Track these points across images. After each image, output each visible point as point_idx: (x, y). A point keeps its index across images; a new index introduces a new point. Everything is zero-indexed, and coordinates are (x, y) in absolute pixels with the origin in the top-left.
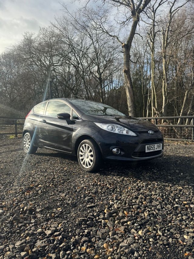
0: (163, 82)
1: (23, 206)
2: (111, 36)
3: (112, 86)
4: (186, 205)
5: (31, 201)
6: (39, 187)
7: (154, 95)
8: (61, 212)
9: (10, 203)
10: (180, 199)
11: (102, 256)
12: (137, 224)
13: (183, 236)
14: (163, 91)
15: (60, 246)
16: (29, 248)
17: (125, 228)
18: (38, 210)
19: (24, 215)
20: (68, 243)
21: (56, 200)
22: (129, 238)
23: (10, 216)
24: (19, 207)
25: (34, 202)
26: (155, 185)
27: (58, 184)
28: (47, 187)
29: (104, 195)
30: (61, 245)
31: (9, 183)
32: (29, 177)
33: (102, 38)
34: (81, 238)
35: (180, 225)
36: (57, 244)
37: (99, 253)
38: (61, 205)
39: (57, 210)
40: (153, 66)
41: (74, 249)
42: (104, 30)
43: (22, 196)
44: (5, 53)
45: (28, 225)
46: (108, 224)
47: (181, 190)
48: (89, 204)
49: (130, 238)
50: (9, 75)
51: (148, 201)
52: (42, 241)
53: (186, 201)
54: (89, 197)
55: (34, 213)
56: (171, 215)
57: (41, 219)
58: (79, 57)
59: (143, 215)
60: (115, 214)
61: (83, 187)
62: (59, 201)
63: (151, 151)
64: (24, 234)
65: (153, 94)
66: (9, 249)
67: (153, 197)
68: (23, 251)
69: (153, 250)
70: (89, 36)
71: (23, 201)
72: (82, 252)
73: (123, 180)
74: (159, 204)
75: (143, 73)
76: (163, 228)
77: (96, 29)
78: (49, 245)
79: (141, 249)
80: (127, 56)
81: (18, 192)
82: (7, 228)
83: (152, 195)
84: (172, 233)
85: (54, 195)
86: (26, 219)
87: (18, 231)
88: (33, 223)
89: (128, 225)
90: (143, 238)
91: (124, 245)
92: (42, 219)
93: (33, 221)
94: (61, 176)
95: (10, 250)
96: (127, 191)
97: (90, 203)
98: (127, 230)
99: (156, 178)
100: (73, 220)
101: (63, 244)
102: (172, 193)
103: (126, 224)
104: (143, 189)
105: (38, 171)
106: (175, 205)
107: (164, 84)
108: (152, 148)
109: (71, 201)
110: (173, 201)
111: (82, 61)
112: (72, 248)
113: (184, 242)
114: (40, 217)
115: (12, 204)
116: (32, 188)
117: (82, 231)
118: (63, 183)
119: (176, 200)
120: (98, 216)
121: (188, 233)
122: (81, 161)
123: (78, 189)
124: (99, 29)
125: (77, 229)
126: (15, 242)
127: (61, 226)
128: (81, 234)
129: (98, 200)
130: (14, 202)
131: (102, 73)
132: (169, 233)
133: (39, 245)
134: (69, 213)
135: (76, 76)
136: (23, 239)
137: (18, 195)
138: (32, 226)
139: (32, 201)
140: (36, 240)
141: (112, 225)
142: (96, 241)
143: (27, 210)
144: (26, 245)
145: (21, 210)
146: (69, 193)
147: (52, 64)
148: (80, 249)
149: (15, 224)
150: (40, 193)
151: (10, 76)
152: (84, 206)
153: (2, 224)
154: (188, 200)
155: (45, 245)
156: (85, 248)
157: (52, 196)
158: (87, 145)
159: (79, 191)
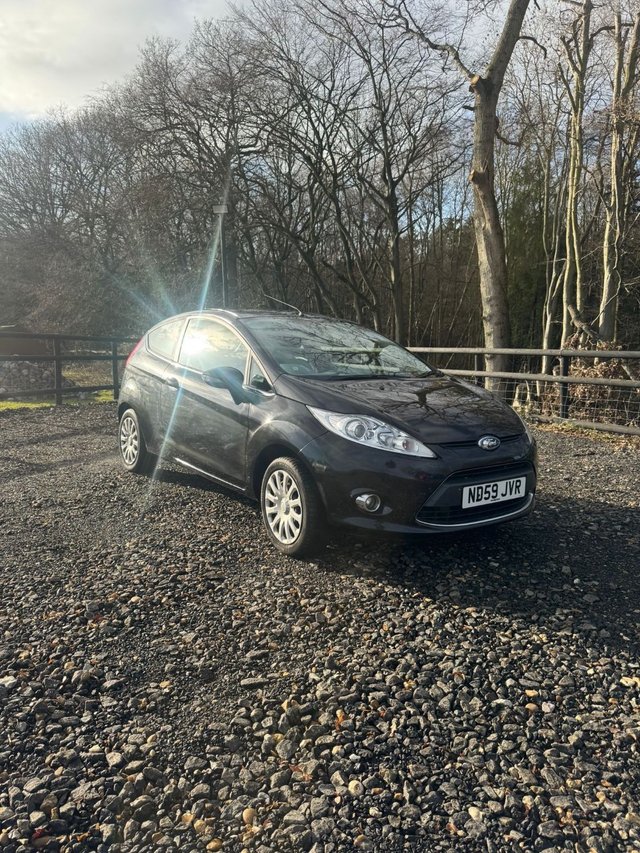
0: (608, 219)
1: (71, 668)
2: (435, 47)
3: (438, 218)
4: (531, 702)
5: (98, 652)
6: (132, 603)
7: (573, 263)
8: (166, 694)
9: (41, 654)
10: (522, 681)
11: (227, 845)
12: (357, 754)
13: (467, 810)
14: (606, 251)
15: (131, 804)
16: (56, 801)
17: (320, 766)
18: (108, 684)
19: (68, 697)
20: (154, 797)
21: (164, 654)
22: (317, 800)
23: (32, 697)
24: (60, 670)
25: (103, 657)
26: (469, 621)
27: (185, 597)
28: (154, 604)
29: (304, 647)
30: (136, 802)
31: (53, 583)
32: (113, 566)
33: (402, 53)
34: (194, 783)
35: (476, 771)
36: (125, 796)
37: (224, 834)
38: (173, 672)
39: (157, 687)
40: (575, 159)
41: (163, 816)
42: (412, 26)
43: (77, 630)
44: (86, 113)
45: (70, 728)
46: (277, 748)
47: (538, 648)
48: (251, 676)
49: (320, 800)
50: (100, 185)
51: (421, 677)
52: (89, 784)
53: (537, 689)
54: (259, 649)
55: (94, 692)
56: (466, 736)
57: (109, 713)
58: (324, 125)
59: (384, 726)
60: (308, 717)
61: (252, 612)
62: (172, 656)
63: (483, 502)
64: (54, 758)
65: (571, 261)
66: (7, 798)
67: (441, 667)
68: (37, 808)
69: (363, 844)
70: (356, 47)
71: (76, 649)
72: (182, 828)
73: (378, 595)
74: (449, 693)
75: (548, 174)
76: (422, 777)
77: (383, 22)
78: (105, 798)
79: (334, 836)
80: (484, 123)
81: (71, 619)
82: (16, 735)
83: (441, 658)
84: (442, 796)
85: (164, 634)
86: (69, 711)
87: (41, 746)
88: (84, 724)
89: (330, 757)
90: (355, 803)
91: (296, 819)
92: (113, 713)
93: (86, 718)
94: (204, 564)
95: (9, 803)
96: (374, 635)
97: (253, 672)
98: (323, 775)
99: (485, 591)
100: (191, 724)
101: (141, 798)
102: (506, 656)
103: (326, 752)
104: (425, 634)
105: (145, 541)
106: (498, 698)
107: (610, 227)
108: (487, 495)
109: (205, 660)
110: (497, 684)
111: (331, 141)
112: (159, 813)
113: (460, 829)
114: (107, 707)
115: (45, 658)
116: (110, 606)
117: (202, 763)
118: (202, 593)
119: (509, 682)
120: (259, 721)
121: (487, 798)
122: (269, 519)
123: (236, 619)
124: (394, 23)
125: (189, 756)
126: (26, 779)
127: (151, 741)
128: (195, 772)
129: (281, 664)
130: (51, 649)
131: (398, 182)
132: (433, 796)
133: (80, 794)
134: (186, 702)
135: (311, 188)
136: (47, 773)
137: (68, 629)
138: (82, 733)
139: (100, 651)
140: (78, 780)
141: (288, 752)
142: (227, 798)
143: (78, 680)
144: (48, 793)
145: (65, 678)
146: (207, 630)
147: (233, 149)
148: (180, 819)
149: (39, 724)
150: (128, 624)
151: (103, 189)
152: (235, 683)
153: (6, 722)
154: (543, 684)
155: (96, 795)
156: (191, 818)
157: (158, 636)
158: (286, 474)
159: (238, 627)
